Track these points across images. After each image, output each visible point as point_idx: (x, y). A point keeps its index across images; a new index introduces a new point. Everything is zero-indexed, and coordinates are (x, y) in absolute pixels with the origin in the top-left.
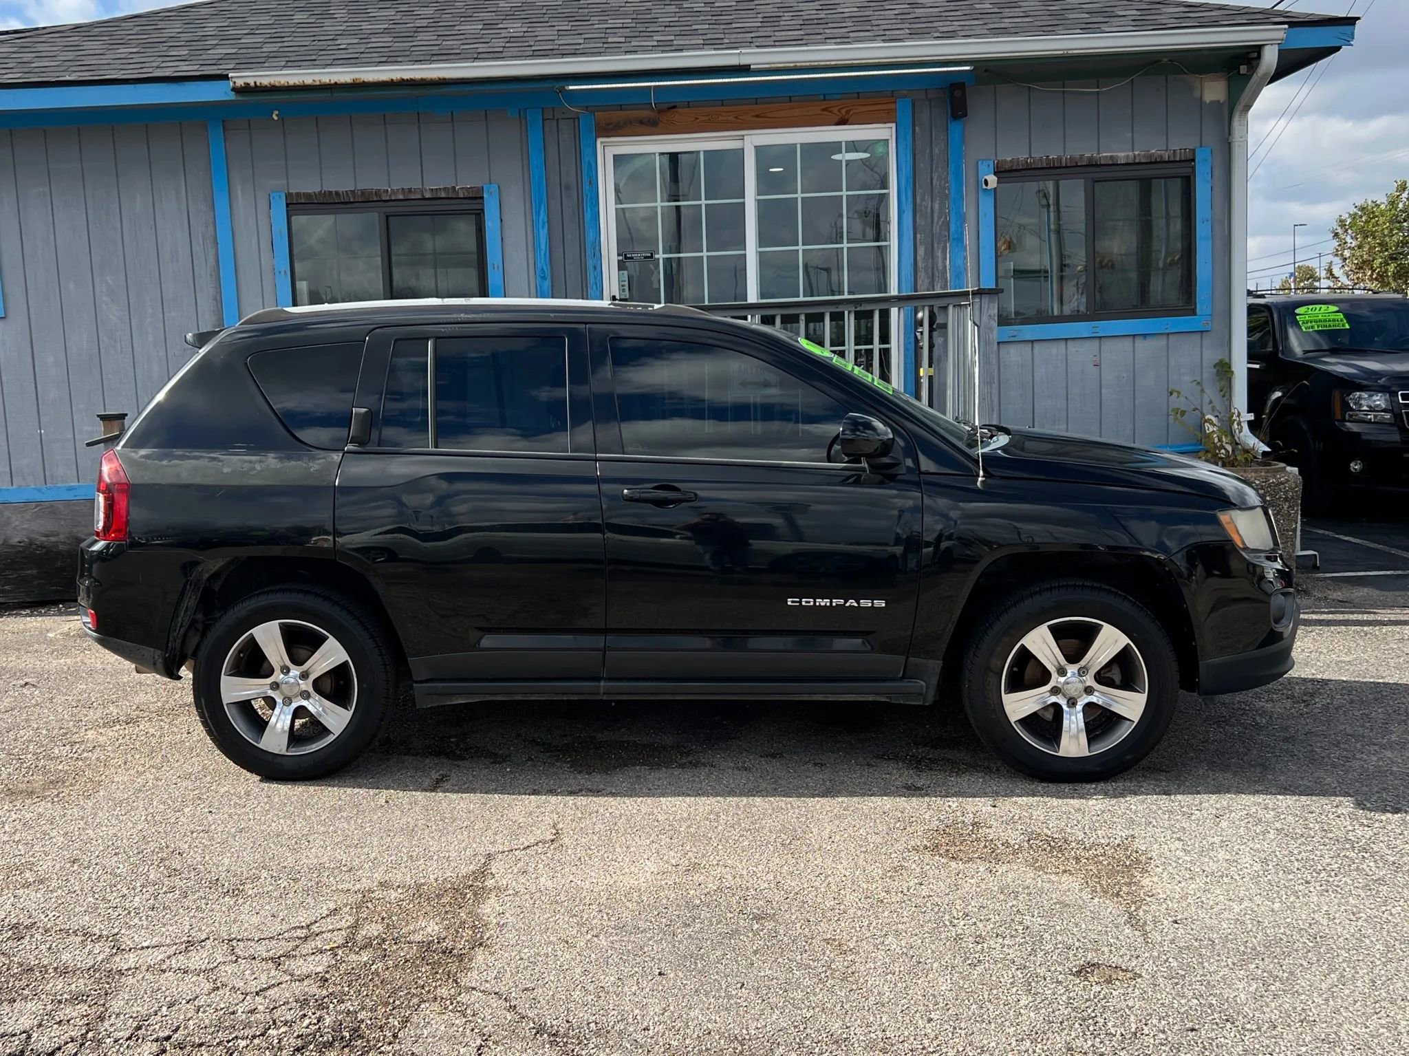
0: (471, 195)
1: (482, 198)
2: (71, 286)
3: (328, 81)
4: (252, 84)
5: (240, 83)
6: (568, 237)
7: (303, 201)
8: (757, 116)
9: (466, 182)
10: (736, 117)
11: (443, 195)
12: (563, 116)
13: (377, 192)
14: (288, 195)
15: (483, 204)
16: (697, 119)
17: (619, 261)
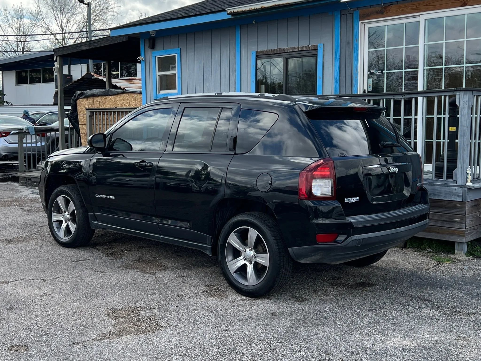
0: (314, 49)
1: (317, 49)
2: (198, 87)
3: (254, 8)
4: (233, 12)
5: (229, 12)
6: (348, 64)
7: (261, 54)
8: (426, 5)
9: (312, 44)
10: (416, 7)
11: (305, 49)
12: (349, 13)
13: (284, 50)
14: (257, 52)
15: (317, 52)
16: (400, 9)
17: (368, 74)
